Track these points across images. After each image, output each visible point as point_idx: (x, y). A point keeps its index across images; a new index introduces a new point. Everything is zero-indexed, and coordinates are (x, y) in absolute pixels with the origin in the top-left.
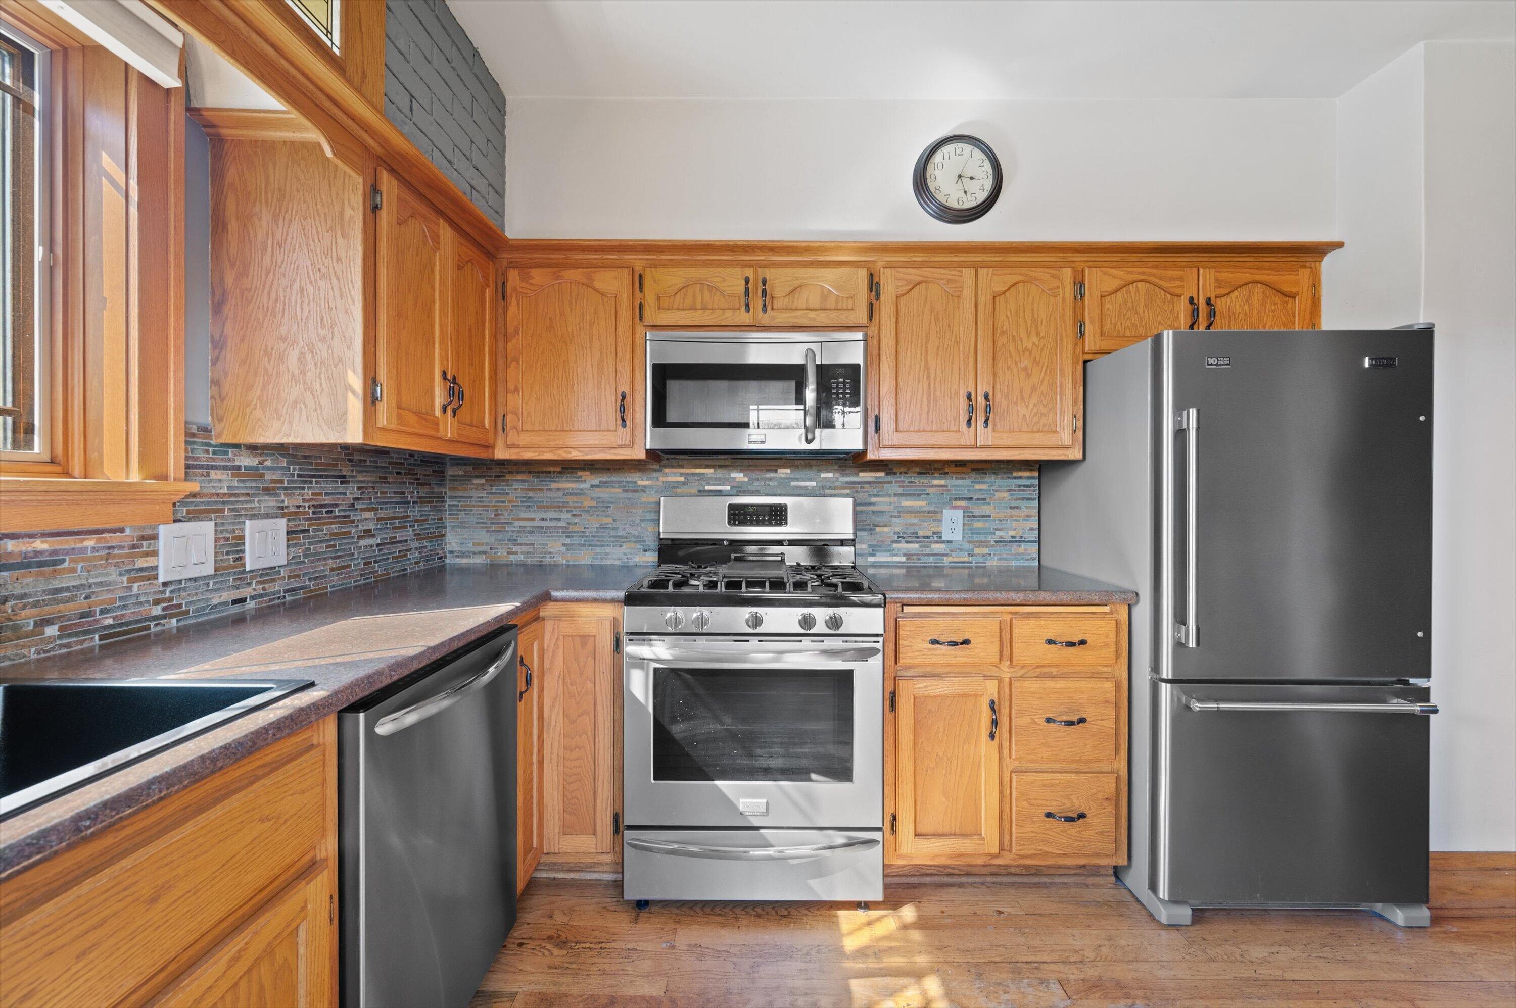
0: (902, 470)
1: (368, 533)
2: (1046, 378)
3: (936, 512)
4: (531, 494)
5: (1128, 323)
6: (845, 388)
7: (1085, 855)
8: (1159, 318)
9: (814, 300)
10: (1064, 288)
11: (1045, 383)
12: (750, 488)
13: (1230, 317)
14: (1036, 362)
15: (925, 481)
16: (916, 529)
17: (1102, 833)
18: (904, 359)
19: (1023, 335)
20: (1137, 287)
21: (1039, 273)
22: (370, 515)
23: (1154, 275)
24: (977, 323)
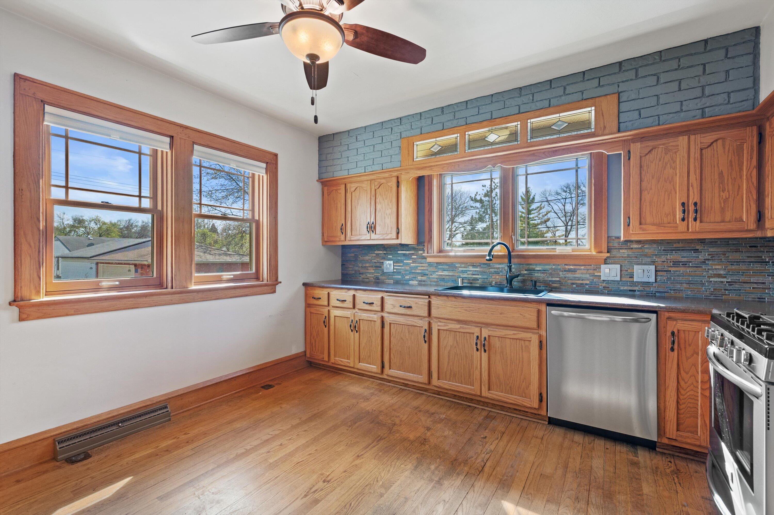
1: (718, 276)
22: (720, 267)
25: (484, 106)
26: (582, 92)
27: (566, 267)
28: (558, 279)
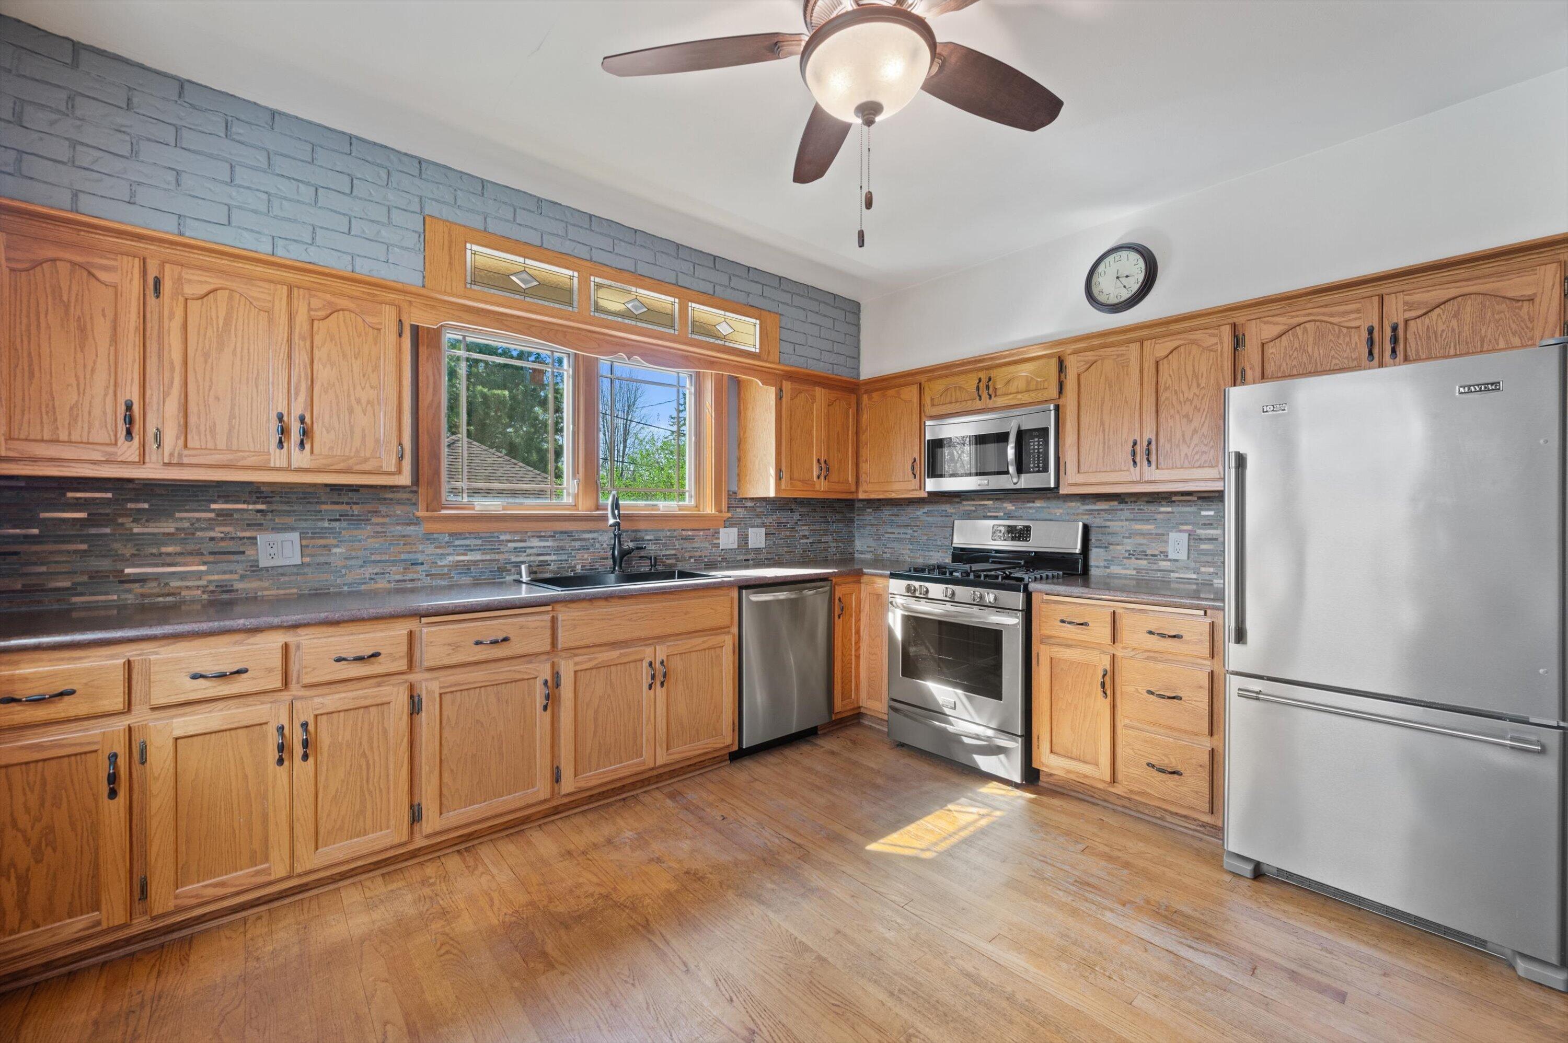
0: (1133, 499)
1: (805, 537)
2: (1207, 422)
3: (1163, 535)
4: (893, 518)
5: (1295, 363)
6: (1039, 445)
7: (1182, 806)
8: (1333, 353)
9: (1021, 385)
10: (1222, 343)
11: (1206, 425)
12: (1016, 514)
13: (1429, 338)
14: (1196, 409)
15: (1153, 509)
16: (1144, 548)
17: (1197, 792)
18: (1085, 419)
19: (1185, 388)
20: (1305, 327)
21: (1198, 335)
22: (806, 528)
23: (1324, 314)
24: (1142, 384)
25: (623, 244)
26: (748, 294)
27: (684, 533)
28: (673, 552)
